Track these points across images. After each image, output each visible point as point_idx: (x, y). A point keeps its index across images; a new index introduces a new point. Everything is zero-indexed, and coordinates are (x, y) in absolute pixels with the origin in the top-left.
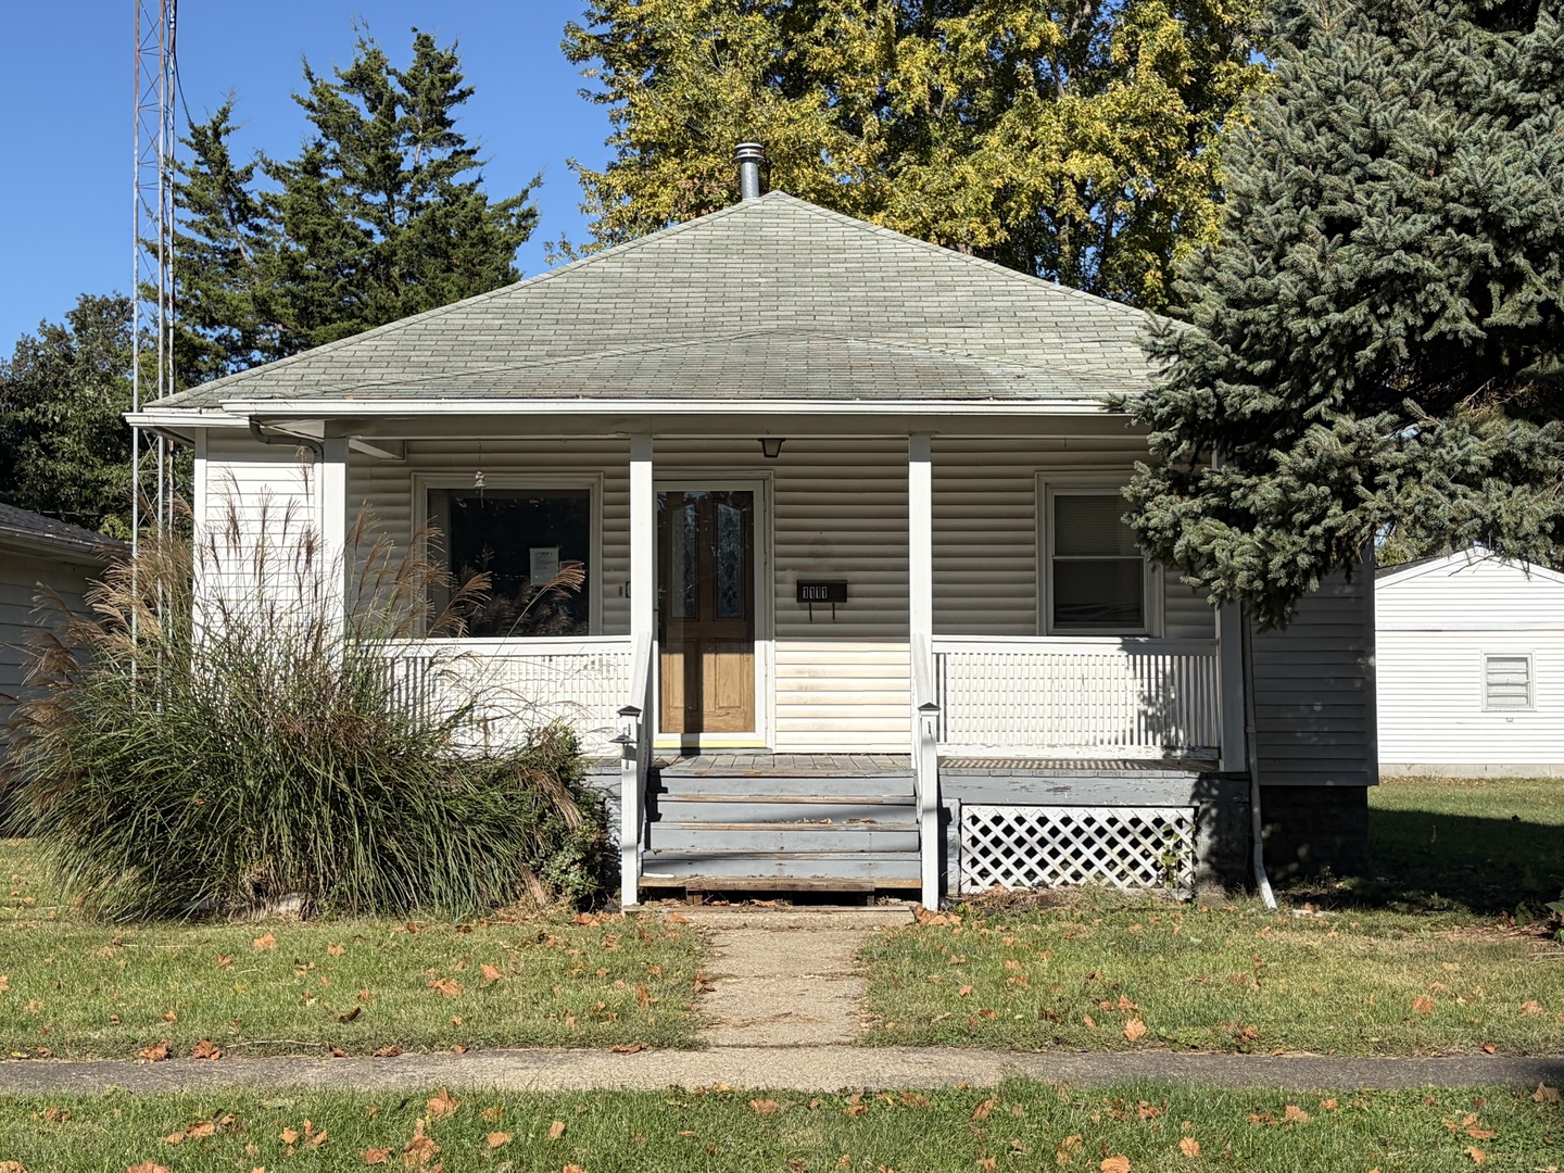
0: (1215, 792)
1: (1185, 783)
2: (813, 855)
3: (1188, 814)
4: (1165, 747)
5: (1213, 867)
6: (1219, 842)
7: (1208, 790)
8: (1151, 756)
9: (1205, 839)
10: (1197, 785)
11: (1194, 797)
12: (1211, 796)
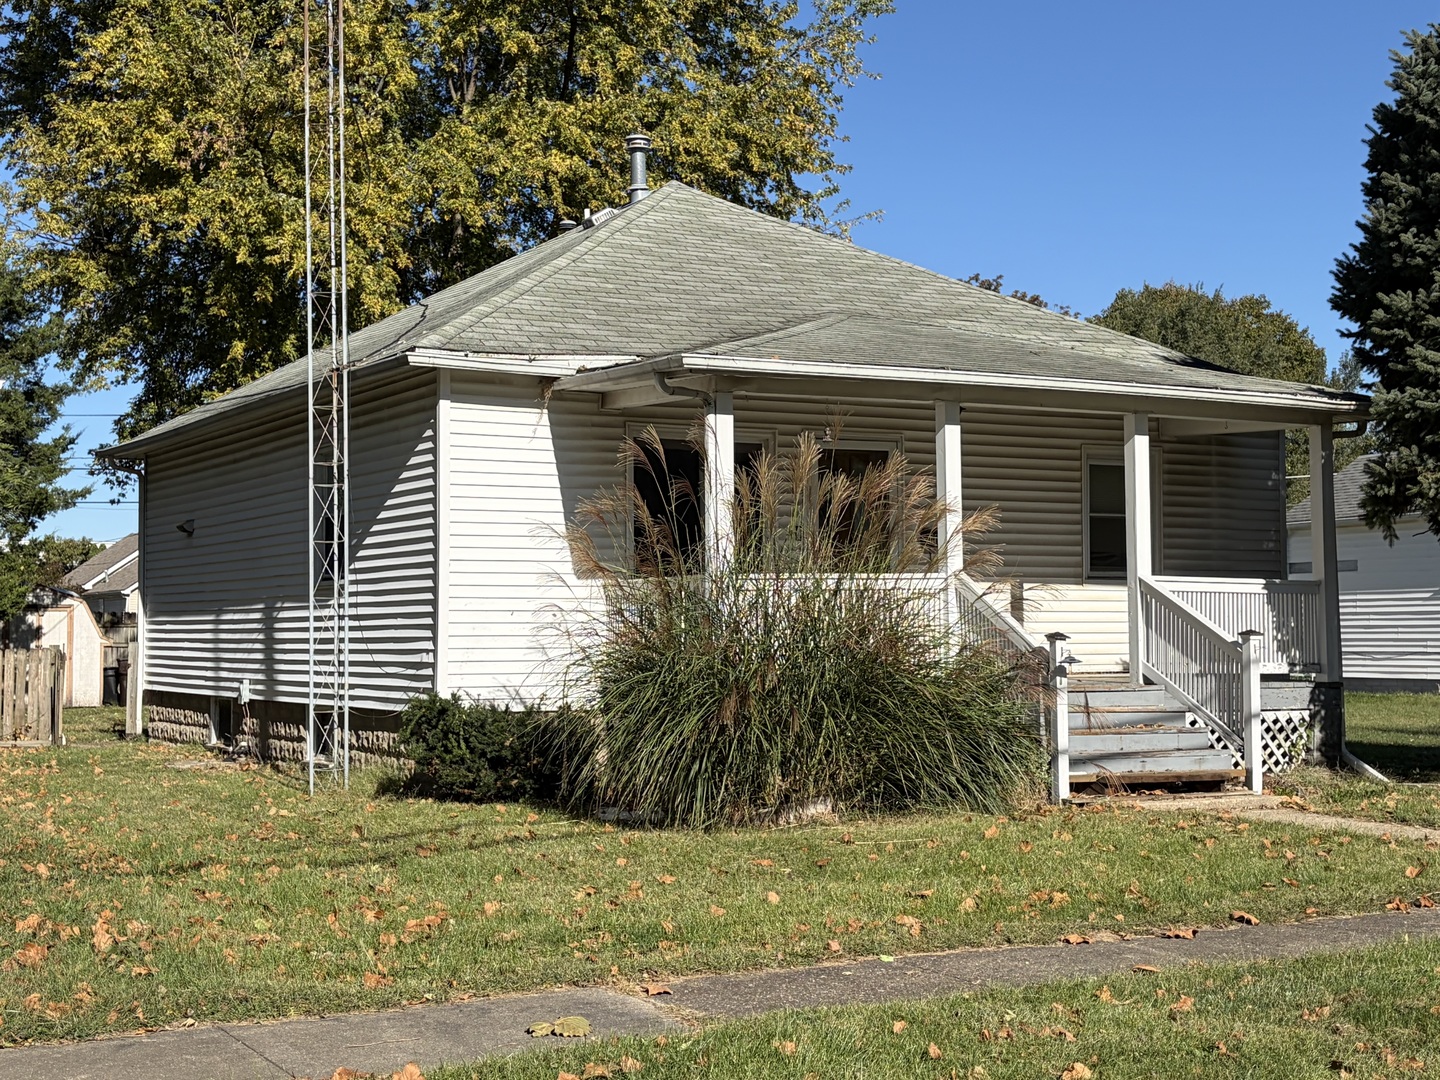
0: (1322, 698)
1: (1304, 691)
2: (1165, 753)
3: (1306, 714)
4: (1290, 664)
5: (1323, 755)
6: (1327, 735)
7: (1319, 696)
8: (1281, 672)
9: (1317, 734)
10: (1312, 693)
11: (1310, 702)
12: (1320, 701)
